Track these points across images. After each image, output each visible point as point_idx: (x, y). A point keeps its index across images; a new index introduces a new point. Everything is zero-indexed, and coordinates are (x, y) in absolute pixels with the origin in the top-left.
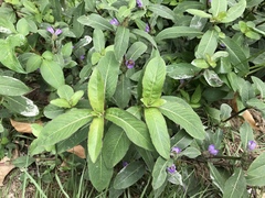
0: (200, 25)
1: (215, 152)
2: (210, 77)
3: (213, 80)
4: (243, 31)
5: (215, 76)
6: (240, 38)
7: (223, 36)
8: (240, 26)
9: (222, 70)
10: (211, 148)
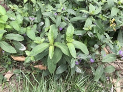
0: (86, 16)
1: (93, 61)
2: (90, 34)
3: (91, 35)
4: (101, 18)
5: (92, 33)
6: (100, 20)
7: (94, 20)
8: (100, 16)
9: (94, 32)
10: (91, 60)
